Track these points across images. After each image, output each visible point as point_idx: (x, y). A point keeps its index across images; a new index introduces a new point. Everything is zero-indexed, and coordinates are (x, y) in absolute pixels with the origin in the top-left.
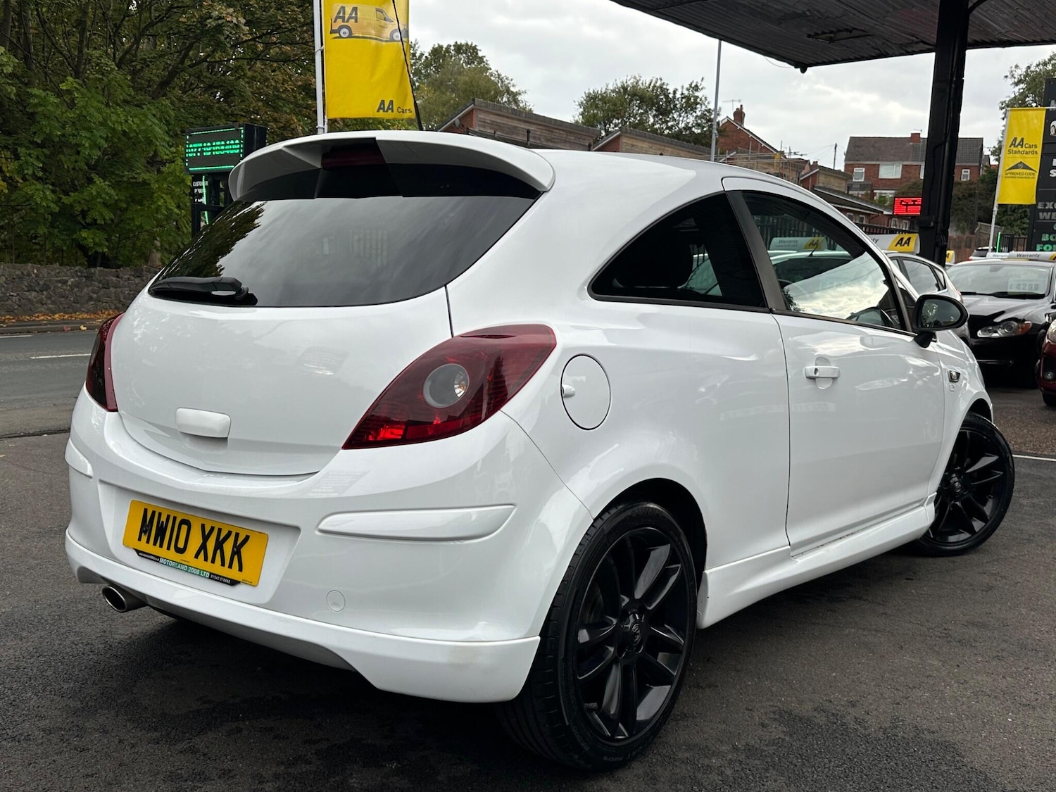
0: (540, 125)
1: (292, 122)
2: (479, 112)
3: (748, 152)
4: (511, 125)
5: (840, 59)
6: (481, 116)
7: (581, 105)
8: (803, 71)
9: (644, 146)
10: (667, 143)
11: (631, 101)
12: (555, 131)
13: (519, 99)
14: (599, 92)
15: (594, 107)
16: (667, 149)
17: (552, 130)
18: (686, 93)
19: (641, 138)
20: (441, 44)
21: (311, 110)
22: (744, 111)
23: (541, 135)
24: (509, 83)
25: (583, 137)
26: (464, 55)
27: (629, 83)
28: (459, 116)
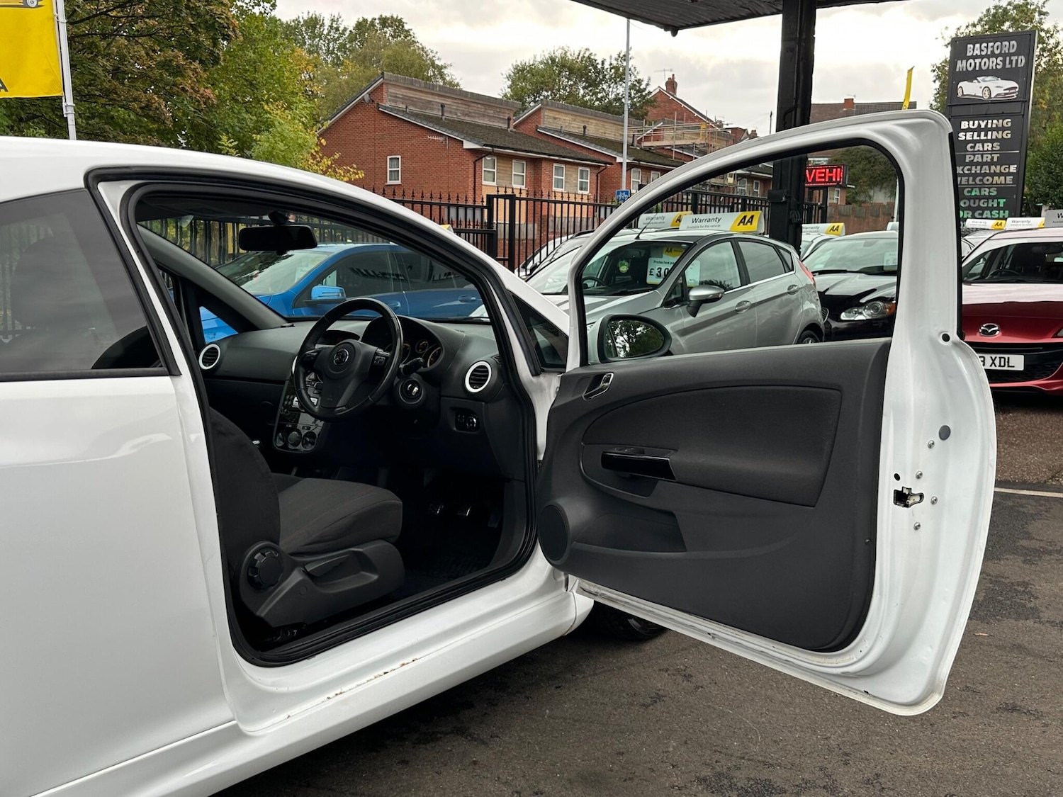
0: (456, 99)
1: (153, 101)
2: (389, 86)
3: (673, 123)
4: (425, 100)
5: (710, 20)
6: (392, 90)
7: (509, 77)
8: (674, 34)
9: (567, 118)
10: (591, 115)
11: (560, 72)
12: (473, 105)
13: (445, 72)
14: (527, 64)
15: (522, 80)
16: (590, 121)
17: (469, 104)
18: (615, 63)
19: (563, 111)
20: (366, 18)
21: (179, 88)
22: (676, 80)
23: (456, 109)
24: (434, 56)
25: (503, 110)
26: (390, 28)
27: (557, 54)
28: (368, 91)
